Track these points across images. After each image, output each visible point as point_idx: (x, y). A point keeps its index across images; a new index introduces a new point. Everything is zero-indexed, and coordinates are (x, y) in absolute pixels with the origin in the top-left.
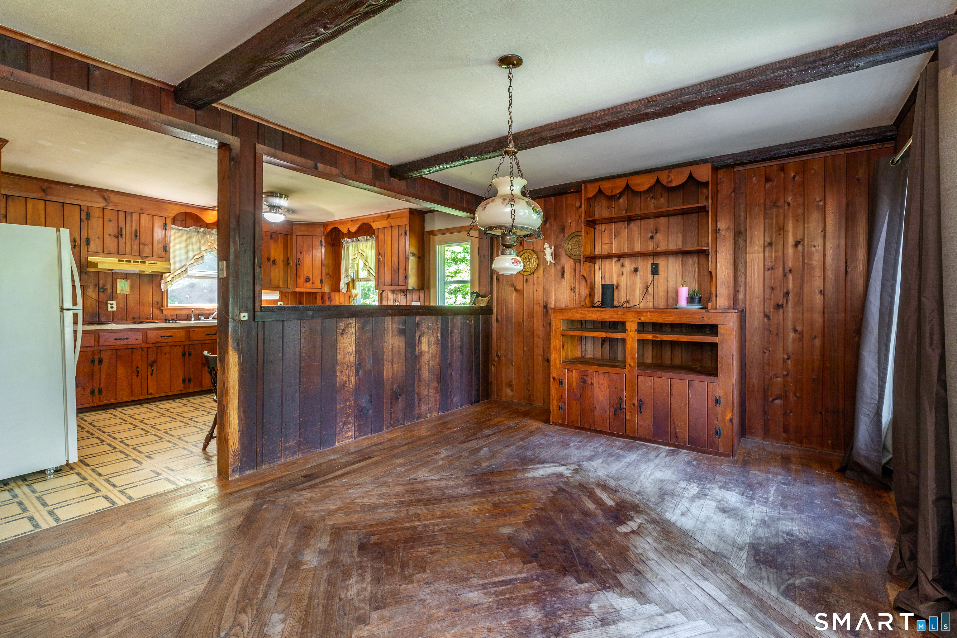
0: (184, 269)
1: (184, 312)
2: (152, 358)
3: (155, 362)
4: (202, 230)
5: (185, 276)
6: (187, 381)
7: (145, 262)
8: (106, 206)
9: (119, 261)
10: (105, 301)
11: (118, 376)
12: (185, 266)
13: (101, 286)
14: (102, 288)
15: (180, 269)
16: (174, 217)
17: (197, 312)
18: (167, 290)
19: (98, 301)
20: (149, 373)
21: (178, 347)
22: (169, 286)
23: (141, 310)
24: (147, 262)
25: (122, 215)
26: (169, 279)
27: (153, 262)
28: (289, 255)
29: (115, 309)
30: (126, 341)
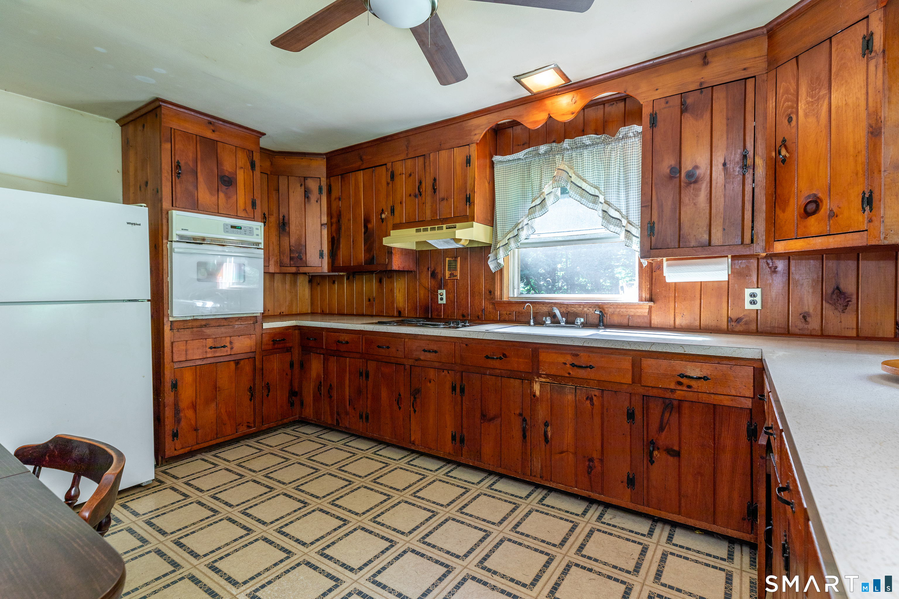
3: (418, 391)
6: (458, 439)
7: (442, 228)
8: (407, 155)
9: (417, 231)
11: (382, 402)
12: (518, 224)
13: (432, 270)
15: (511, 232)
16: (481, 140)
20: (412, 408)
21: (445, 372)
23: (472, 303)
24: (445, 226)
25: (421, 162)
27: (451, 225)
29: (444, 302)
30: (387, 350)
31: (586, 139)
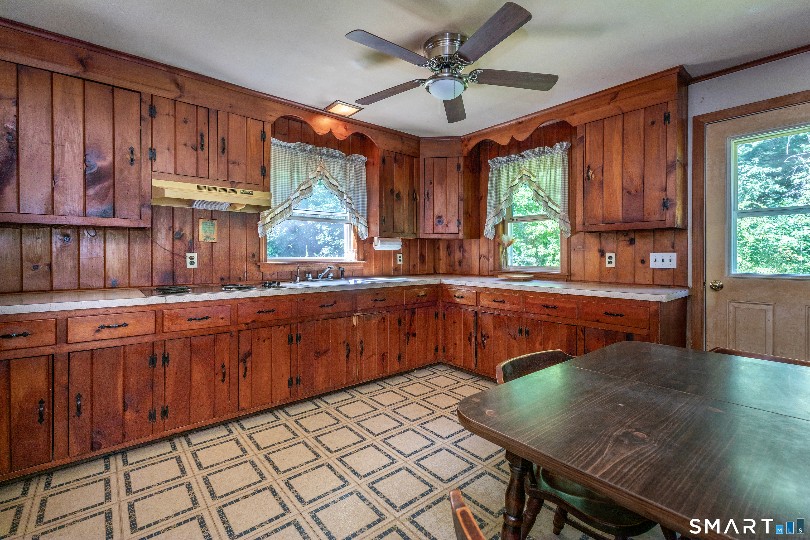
0: (286, 205)
1: (288, 269)
2: (244, 349)
3: (249, 354)
4: (309, 147)
5: (288, 215)
6: (294, 383)
7: (235, 192)
8: (180, 97)
9: (199, 187)
10: (182, 254)
11: (193, 384)
12: (288, 200)
13: (177, 230)
14: (178, 233)
15: (282, 205)
16: (274, 123)
17: (303, 268)
18: (265, 237)
19: (173, 254)
20: (241, 373)
21: (282, 327)
22: (268, 231)
23: (232, 267)
24: (239, 191)
25: (202, 113)
26: (268, 220)
27: (247, 191)
28: (415, 187)
29: (196, 266)
30: (205, 322)
31: (337, 153)
